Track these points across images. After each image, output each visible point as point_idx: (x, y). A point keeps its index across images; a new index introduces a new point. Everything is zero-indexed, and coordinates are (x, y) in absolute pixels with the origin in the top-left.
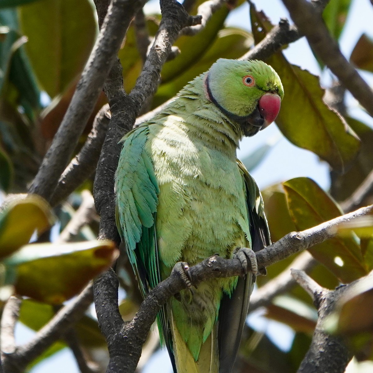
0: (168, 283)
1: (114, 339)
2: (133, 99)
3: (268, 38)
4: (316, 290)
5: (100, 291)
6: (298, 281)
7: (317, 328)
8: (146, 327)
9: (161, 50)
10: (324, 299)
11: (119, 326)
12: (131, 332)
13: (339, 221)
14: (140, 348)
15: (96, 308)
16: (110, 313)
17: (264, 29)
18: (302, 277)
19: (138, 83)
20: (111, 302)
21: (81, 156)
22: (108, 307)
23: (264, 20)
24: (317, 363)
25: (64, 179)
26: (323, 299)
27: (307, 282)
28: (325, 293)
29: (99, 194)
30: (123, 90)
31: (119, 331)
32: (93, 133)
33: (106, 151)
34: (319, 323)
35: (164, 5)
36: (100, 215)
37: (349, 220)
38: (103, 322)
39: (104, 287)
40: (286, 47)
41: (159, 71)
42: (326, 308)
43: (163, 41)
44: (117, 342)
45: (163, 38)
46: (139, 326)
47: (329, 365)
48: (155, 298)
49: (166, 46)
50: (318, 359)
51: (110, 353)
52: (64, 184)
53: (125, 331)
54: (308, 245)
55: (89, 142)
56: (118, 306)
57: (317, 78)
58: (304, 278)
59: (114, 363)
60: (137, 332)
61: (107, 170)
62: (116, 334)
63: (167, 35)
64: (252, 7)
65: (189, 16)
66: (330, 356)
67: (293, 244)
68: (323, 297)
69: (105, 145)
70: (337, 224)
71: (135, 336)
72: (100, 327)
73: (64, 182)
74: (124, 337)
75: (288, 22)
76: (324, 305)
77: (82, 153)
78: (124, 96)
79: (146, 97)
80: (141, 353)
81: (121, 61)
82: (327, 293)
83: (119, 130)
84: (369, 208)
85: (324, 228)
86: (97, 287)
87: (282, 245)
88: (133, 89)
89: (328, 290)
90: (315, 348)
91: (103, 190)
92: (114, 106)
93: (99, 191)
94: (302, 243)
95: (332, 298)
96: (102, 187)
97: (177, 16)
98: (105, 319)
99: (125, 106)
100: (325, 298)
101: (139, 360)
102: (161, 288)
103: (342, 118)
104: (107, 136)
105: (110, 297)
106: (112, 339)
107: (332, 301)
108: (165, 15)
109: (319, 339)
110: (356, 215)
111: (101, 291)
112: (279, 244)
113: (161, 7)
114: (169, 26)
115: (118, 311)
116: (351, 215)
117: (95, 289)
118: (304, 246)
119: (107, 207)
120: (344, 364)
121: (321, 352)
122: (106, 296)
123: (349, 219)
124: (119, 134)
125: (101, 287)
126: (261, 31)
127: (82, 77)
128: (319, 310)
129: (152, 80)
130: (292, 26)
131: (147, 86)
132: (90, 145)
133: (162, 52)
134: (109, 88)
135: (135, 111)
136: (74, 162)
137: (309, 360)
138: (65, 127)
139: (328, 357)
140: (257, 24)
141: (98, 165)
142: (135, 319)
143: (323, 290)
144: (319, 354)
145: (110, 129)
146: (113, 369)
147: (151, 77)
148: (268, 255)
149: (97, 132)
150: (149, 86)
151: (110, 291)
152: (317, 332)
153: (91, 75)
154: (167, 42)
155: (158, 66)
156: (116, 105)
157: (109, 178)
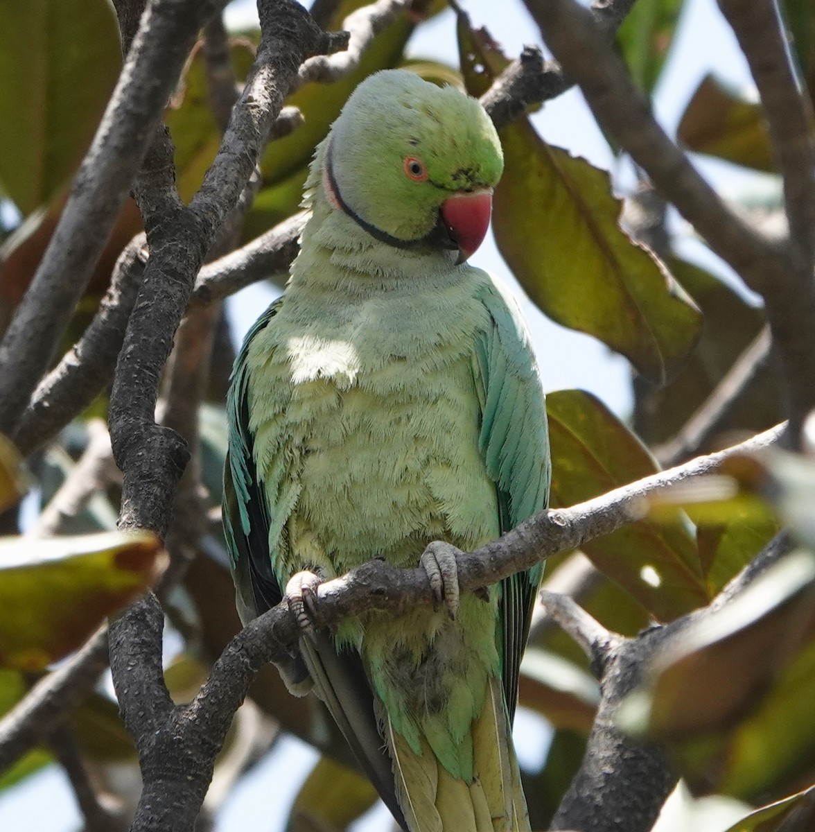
0: (273, 621)
1: (153, 743)
2: (197, 214)
3: (497, 89)
4: (596, 638)
5: (122, 637)
6: (557, 618)
7: (598, 721)
8: (223, 716)
9: (258, 107)
10: (614, 658)
11: (163, 714)
12: (192, 728)
13: (649, 486)
14: (209, 762)
15: (113, 675)
16: (145, 686)
17: (487, 68)
18: (565, 608)
19: (207, 180)
20: (147, 661)
21: (85, 346)
22: (140, 672)
23: (489, 47)
24: (599, 799)
25: (46, 397)
26: (613, 656)
27: (576, 621)
28: (616, 644)
29: (121, 423)
30: (174, 195)
31: (163, 724)
32: (111, 297)
33: (137, 330)
34: (602, 709)
35: (267, 9)
36: (122, 470)
37: (669, 483)
38: (129, 706)
39: (132, 629)
40: (537, 109)
41: (254, 153)
42: (617, 676)
43: (264, 89)
44: (160, 749)
45: (265, 81)
46: (207, 716)
47: (625, 803)
48: (244, 652)
49: (271, 98)
50: (600, 789)
51: (144, 773)
52: (48, 407)
53: (177, 726)
54: (580, 539)
55: (104, 316)
56: (162, 671)
57: (605, 175)
58: (569, 612)
59: (153, 795)
60: (204, 728)
61: (139, 372)
62: (158, 732)
63: (273, 74)
64: (463, 19)
65: (321, 33)
66: (626, 783)
67: (546, 535)
68: (611, 653)
69: (135, 316)
70: (645, 494)
71: (200, 737)
72: (123, 716)
73: (46, 404)
74: (175, 738)
75: (540, 54)
76: (614, 670)
77: (88, 339)
78: (178, 208)
79: (225, 211)
80: (212, 774)
81: (171, 132)
82: (621, 644)
83: (167, 283)
84: (716, 459)
85: (617, 501)
86: (117, 628)
87: (522, 538)
88: (199, 192)
89: (623, 638)
90: (593, 766)
91: (130, 416)
92: (156, 230)
93: (122, 417)
94: (566, 535)
95: (631, 656)
96: (128, 409)
97: (295, 34)
98: (134, 698)
99: (179, 230)
100: (616, 656)
101: (206, 789)
102: (256, 631)
103: (661, 263)
104: (141, 296)
105: (145, 650)
106: (149, 744)
107: (631, 661)
108: (269, 30)
109: (603, 746)
110: (685, 474)
111: (125, 638)
112: (517, 537)
113: (260, 14)
114: (277, 54)
115: (161, 681)
116: (674, 472)
117: (113, 633)
118: (571, 541)
119: (138, 452)
120: (657, 800)
121: (608, 775)
122: (137, 649)
123: (670, 481)
124: (166, 292)
125: (126, 629)
126: (483, 73)
127: (84, 169)
128: (603, 681)
129: (238, 172)
130: (549, 61)
131: (227, 186)
132: (104, 322)
133: (262, 113)
134: (145, 190)
135: (201, 241)
136: (70, 359)
137: (581, 791)
138: (47, 277)
139: (622, 785)
140: (472, 57)
141: (119, 360)
142: (199, 700)
143: (611, 639)
144: (602, 778)
145: (146, 280)
146: (150, 809)
147: (238, 166)
148: (492, 559)
149: (120, 293)
150: (232, 188)
151: (144, 638)
152: (597, 731)
153: (104, 164)
154: (272, 90)
155: (253, 142)
156: (159, 228)
157: (143, 390)
